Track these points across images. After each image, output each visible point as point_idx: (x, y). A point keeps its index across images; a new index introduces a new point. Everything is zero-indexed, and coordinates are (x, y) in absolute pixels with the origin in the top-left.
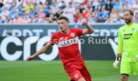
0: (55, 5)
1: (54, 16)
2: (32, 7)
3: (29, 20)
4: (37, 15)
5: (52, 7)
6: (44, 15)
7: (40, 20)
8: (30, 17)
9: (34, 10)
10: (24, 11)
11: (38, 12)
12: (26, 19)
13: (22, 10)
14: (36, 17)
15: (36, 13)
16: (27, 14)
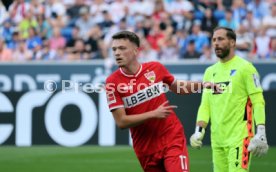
0: (86, 20)
1: (86, 43)
2: (35, 23)
3: (29, 53)
4: (46, 43)
5: (79, 23)
6: (62, 41)
7: (53, 53)
8: (31, 47)
9: (38, 30)
10: (16, 34)
11: (49, 36)
12: (22, 51)
13: (13, 30)
14: (43, 47)
15: (44, 38)
16: (24, 41)
